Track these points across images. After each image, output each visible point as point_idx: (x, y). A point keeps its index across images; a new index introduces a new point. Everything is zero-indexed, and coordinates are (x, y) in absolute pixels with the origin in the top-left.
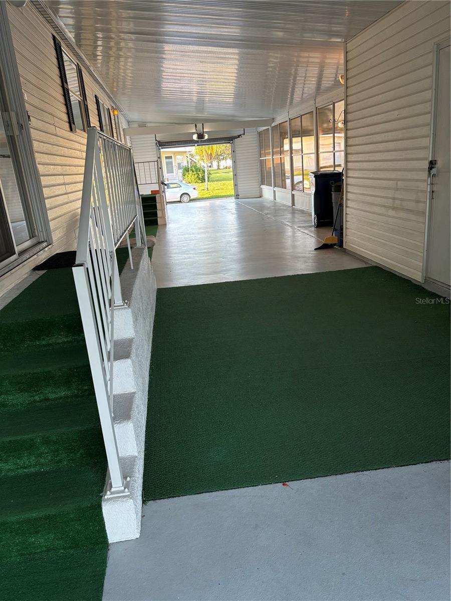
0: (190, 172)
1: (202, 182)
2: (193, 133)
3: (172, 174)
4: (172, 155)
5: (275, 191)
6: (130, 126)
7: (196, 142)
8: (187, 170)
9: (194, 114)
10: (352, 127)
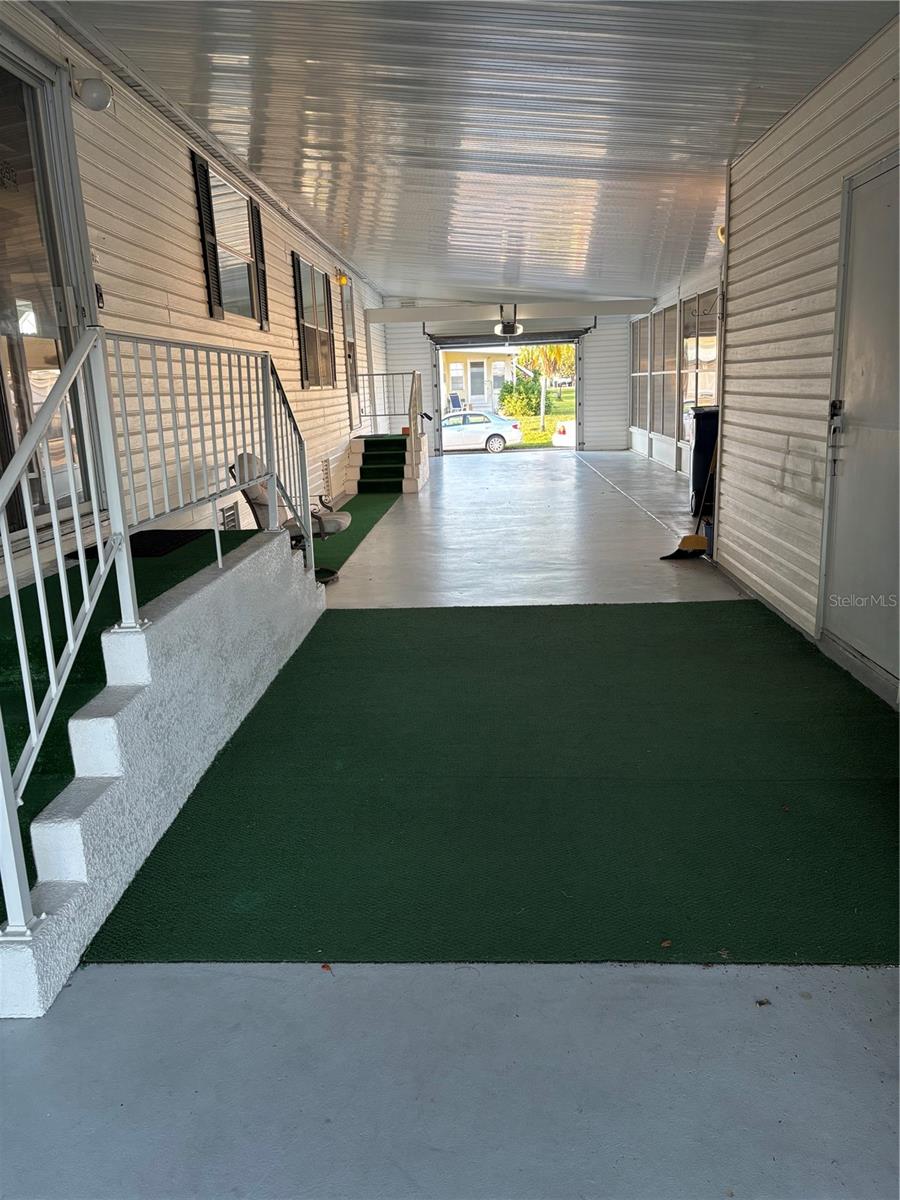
0: (515, 395)
1: (536, 415)
2: (496, 322)
3: (481, 396)
4: (485, 361)
5: (651, 440)
6: (387, 304)
7: (505, 339)
8: (508, 390)
9: (501, 286)
10: (734, 327)
